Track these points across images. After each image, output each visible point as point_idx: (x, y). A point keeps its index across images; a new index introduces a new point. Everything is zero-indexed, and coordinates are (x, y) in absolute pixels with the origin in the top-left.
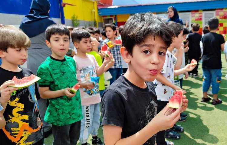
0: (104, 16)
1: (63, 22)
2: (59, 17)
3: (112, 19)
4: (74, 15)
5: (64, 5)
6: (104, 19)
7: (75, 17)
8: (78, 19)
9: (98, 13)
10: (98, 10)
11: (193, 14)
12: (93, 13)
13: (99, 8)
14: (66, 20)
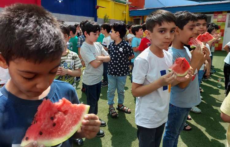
0: (134, 17)
1: (96, 20)
2: (93, 17)
3: (140, 19)
4: (106, 15)
5: (98, 7)
6: (134, 19)
7: (107, 17)
8: (109, 18)
9: (129, 14)
10: (130, 11)
11: (216, 15)
12: (125, 14)
13: (130, 10)
14: (99, 19)
